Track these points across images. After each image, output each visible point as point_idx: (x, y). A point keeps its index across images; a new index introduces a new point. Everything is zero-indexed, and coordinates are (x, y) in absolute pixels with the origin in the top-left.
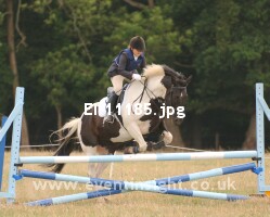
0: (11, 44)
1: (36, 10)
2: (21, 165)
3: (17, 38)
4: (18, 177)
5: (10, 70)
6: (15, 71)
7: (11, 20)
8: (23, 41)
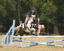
0: (19, 9)
1: (23, 2)
2: (14, 38)
3: (20, 8)
4: (13, 41)
5: (18, 16)
6: (19, 16)
7: (19, 4)
8: (21, 9)
